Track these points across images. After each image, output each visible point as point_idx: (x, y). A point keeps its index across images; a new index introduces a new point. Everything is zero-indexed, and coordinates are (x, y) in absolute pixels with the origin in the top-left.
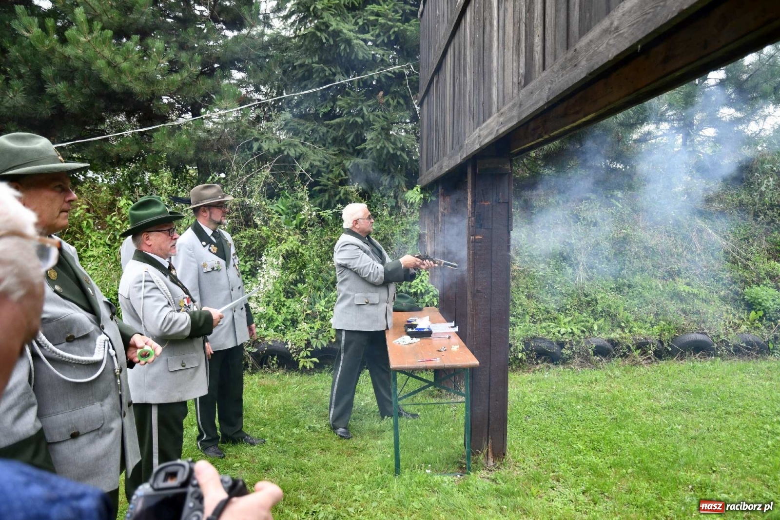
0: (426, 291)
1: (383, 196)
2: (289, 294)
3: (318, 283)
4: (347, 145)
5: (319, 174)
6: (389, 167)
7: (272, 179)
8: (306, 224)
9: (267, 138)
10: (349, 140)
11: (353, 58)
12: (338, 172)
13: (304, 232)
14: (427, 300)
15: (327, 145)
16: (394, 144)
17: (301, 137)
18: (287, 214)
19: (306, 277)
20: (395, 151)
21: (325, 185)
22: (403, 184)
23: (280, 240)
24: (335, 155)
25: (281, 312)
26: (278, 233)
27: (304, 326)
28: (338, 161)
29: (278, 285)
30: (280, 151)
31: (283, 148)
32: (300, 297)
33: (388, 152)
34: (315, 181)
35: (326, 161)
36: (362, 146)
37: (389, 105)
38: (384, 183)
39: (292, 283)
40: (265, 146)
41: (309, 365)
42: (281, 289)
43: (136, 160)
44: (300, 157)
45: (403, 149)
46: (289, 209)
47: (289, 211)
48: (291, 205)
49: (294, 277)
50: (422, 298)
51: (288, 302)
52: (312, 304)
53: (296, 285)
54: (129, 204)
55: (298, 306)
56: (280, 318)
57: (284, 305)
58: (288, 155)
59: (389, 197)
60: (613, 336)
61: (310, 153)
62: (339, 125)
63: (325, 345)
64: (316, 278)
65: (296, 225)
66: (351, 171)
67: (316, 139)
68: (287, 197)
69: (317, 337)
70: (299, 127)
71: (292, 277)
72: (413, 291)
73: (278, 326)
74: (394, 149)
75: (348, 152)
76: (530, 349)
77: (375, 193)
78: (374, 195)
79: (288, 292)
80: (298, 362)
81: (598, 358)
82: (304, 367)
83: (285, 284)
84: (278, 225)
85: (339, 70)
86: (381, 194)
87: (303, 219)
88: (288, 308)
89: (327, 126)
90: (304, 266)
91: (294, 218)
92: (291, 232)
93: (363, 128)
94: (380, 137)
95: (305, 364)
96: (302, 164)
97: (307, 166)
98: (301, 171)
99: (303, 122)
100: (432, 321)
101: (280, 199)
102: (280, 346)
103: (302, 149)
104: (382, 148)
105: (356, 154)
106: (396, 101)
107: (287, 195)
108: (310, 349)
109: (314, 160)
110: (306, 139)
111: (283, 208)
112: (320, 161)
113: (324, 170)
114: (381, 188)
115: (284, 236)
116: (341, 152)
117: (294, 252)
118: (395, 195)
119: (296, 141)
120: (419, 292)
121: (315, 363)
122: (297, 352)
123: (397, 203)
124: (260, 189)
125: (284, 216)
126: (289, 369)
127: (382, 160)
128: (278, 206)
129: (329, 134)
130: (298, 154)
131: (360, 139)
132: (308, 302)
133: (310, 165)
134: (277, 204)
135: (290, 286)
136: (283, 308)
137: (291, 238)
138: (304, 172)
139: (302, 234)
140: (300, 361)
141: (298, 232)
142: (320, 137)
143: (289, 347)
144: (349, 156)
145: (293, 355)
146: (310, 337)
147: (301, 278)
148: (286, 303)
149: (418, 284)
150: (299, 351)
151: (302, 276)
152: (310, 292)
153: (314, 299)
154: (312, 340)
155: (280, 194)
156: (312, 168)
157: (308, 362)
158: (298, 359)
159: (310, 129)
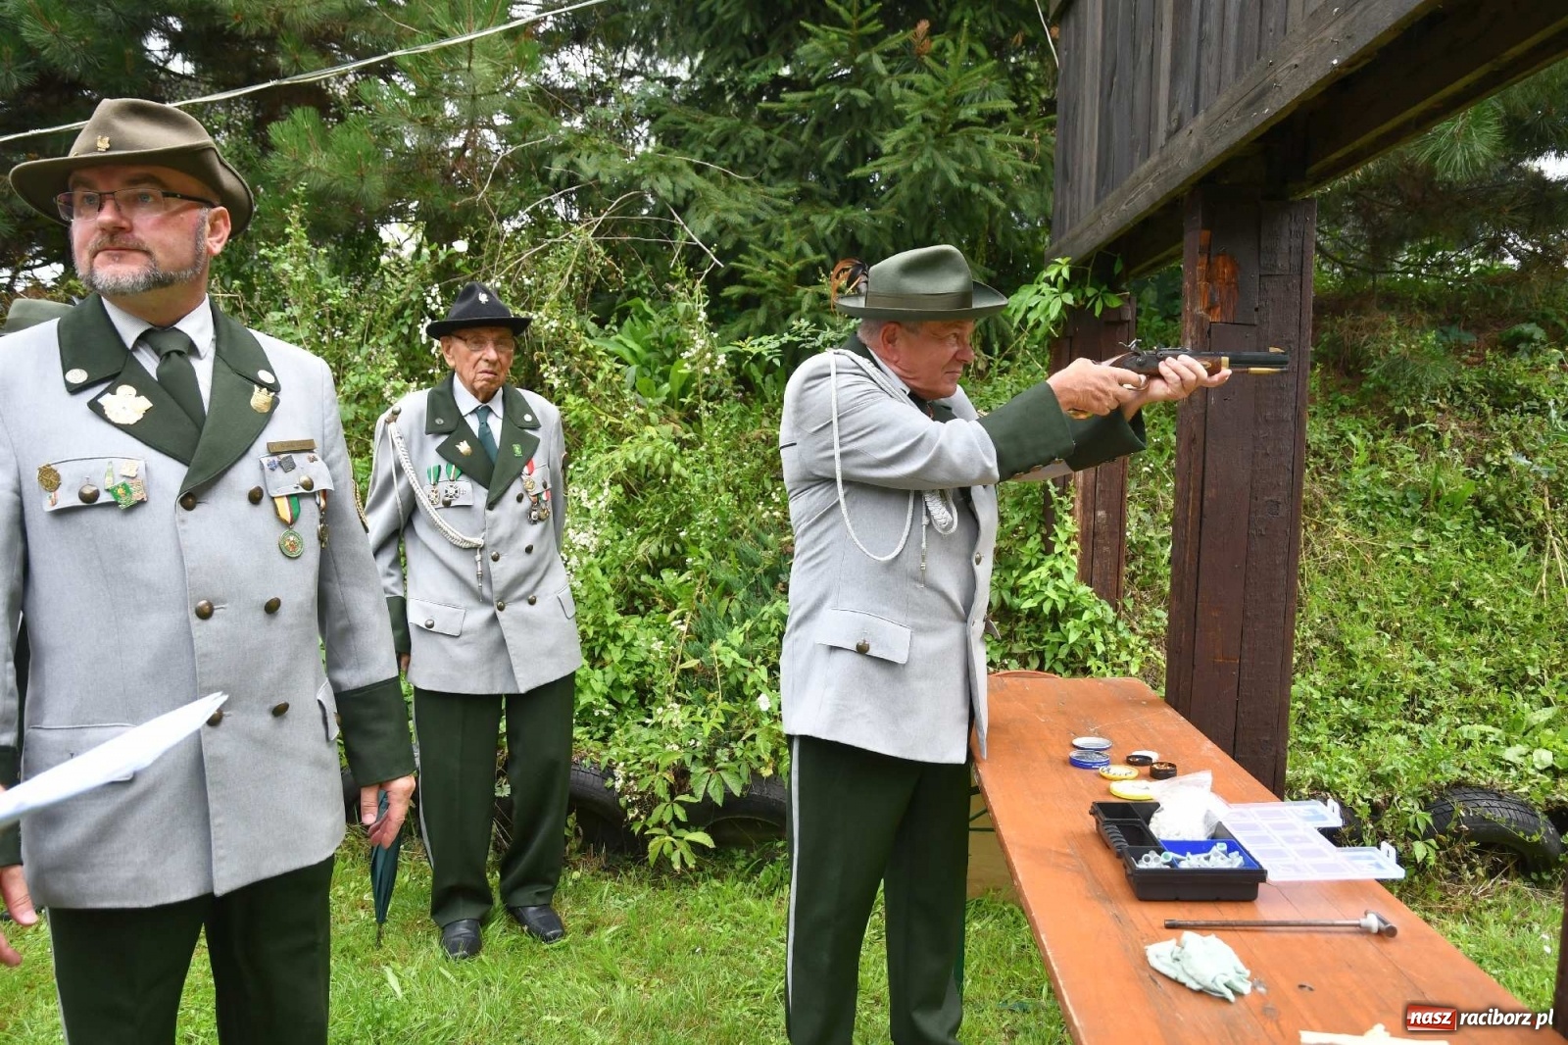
0: (1068, 605)
2: (634, 602)
3: (724, 573)
4: (823, 174)
5: (740, 247)
7: (601, 257)
8: (697, 392)
9: (597, 148)
10: (832, 156)
12: (795, 247)
13: (691, 418)
14: (1073, 637)
15: (766, 174)
17: (693, 152)
18: (646, 364)
19: (691, 548)
20: (966, 184)
21: (756, 284)
23: (616, 435)
24: (786, 198)
25: (607, 657)
26: (615, 414)
27: (672, 714)
28: (797, 216)
29: (598, 573)
30: (631, 182)
31: (638, 175)
32: (667, 612)
33: (947, 184)
34: (729, 269)
35: (762, 215)
36: (868, 169)
37: (942, 57)
41: (680, 856)
42: (607, 587)
44: (687, 203)
45: (986, 178)
46: (651, 349)
47: (651, 356)
48: (659, 340)
49: (653, 550)
50: (1056, 628)
51: (630, 626)
52: (701, 637)
53: (656, 575)
55: (657, 646)
56: (599, 681)
57: (616, 638)
58: (653, 194)
61: (714, 192)
63: (737, 792)
64: (719, 552)
65: (669, 395)
66: (834, 245)
67: (735, 157)
68: (645, 318)
69: (709, 760)
70: (688, 125)
71: (648, 549)
72: (1028, 604)
74: (961, 175)
75: (826, 198)
76: (1452, 826)
79: (633, 595)
80: (644, 840)
82: (663, 861)
83: (623, 569)
84: (617, 396)
87: (691, 378)
88: (628, 646)
90: (686, 517)
91: (665, 376)
92: (653, 416)
93: (869, 123)
94: (921, 139)
95: (667, 849)
96: (694, 222)
97: (706, 225)
98: (691, 240)
101: (627, 322)
102: (590, 780)
103: (691, 180)
104: (928, 173)
106: (965, 49)
107: (648, 309)
108: (685, 798)
109: (727, 210)
110: (706, 157)
111: (636, 348)
112: (744, 214)
113: (753, 237)
115: (627, 421)
116: (804, 196)
117: (656, 474)
119: (677, 158)
121: (695, 847)
122: (640, 803)
124: (563, 285)
125: (634, 367)
126: (620, 850)
127: (924, 211)
128: (620, 342)
129: (773, 148)
130: (681, 194)
131: (863, 150)
132: (689, 631)
133: (715, 224)
134: (619, 337)
135: (638, 577)
136: (610, 646)
137: (651, 431)
138: (698, 241)
139: (685, 420)
140: (653, 836)
141: (675, 414)
142: (747, 155)
143: (618, 785)
144: (824, 203)
145: (631, 815)
146: (688, 759)
147: (673, 551)
148: (621, 632)
149: (1044, 584)
150: (648, 802)
151: (678, 547)
152: (699, 598)
153: (710, 622)
154: (692, 769)
155: (628, 308)
156: (720, 232)
157: (677, 846)
158: (645, 828)
159: (718, 128)
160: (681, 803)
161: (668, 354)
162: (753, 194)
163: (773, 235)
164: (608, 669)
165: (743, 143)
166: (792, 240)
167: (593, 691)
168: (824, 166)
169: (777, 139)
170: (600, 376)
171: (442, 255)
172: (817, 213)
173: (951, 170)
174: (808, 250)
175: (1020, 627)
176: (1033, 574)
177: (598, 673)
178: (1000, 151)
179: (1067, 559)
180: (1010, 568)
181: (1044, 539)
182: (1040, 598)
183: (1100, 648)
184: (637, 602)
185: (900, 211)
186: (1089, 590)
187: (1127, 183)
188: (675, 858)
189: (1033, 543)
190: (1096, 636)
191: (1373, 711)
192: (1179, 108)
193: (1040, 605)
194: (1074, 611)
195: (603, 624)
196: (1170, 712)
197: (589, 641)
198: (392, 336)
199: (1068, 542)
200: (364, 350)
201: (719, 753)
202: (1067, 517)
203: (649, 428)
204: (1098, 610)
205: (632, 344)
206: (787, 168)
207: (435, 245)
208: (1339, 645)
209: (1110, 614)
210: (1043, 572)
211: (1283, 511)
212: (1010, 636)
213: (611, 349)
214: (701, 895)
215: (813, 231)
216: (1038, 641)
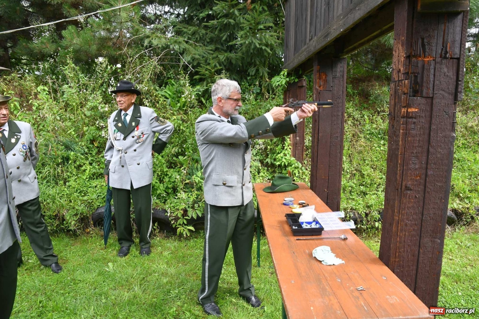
1: (250, 85)
3: (196, 157)
5: (199, 65)
6: (255, 61)
7: (159, 68)
8: (187, 106)
9: (157, 36)
10: (224, 38)
12: (213, 65)
13: (186, 113)
15: (206, 43)
17: (185, 37)
18: (173, 98)
19: (187, 150)
20: (261, 46)
21: (203, 75)
22: (266, 75)
24: (211, 50)
25: (164, 180)
27: (183, 195)
28: (214, 56)
30: (168, 47)
31: (169, 44)
32: (180, 167)
33: (256, 47)
34: (196, 71)
35: (205, 55)
36: (234, 42)
37: (255, 10)
38: (251, 74)
39: (174, 155)
40: (155, 42)
41: (185, 233)
42: (163, 161)
43: (54, 55)
44: (183, 52)
45: (267, 45)
46: (175, 94)
47: (175, 96)
48: (177, 91)
49: (176, 150)
50: (286, 170)
51: (171, 172)
52: (190, 174)
53: (177, 157)
54: (44, 90)
55: (178, 177)
56: (162, 187)
57: (167, 175)
58: (174, 50)
59: (255, 85)
61: (191, 48)
63: (200, 215)
65: (180, 107)
66: (225, 64)
67: (197, 38)
68: (173, 85)
69: (193, 207)
70: (183, 29)
73: (160, 194)
74: (260, 44)
77: (244, 82)
78: (243, 83)
79: (171, 163)
80: (176, 229)
82: (181, 235)
84: (165, 107)
86: (248, 83)
87: (186, 102)
88: (170, 177)
90: (185, 141)
91: (178, 101)
92: (175, 113)
93: (234, 29)
94: (248, 34)
95: (182, 231)
96: (185, 58)
97: (189, 58)
98: (184, 63)
100: (317, 210)
101: (168, 86)
102: (161, 214)
103: (184, 46)
104: (250, 44)
105: (229, 51)
107: (173, 82)
109: (195, 54)
110: (189, 39)
113: (202, 62)
114: (248, 78)
116: (217, 49)
118: (259, 84)
119: (181, 39)
120: (283, 164)
121: (190, 231)
122: (174, 219)
123: (261, 90)
124: (149, 77)
125: (170, 99)
126: (170, 232)
127: (250, 54)
128: (165, 92)
129: (208, 35)
130: (182, 50)
131: (232, 37)
132: (187, 173)
133: (191, 58)
134: (165, 90)
135: (172, 158)
136: (165, 177)
137: (175, 117)
138: (186, 63)
139: (184, 114)
140: (178, 228)
141: (182, 112)
142: (200, 38)
143: (169, 214)
144: (223, 51)
145: (172, 222)
146: (187, 207)
147: (182, 151)
148: (168, 173)
149: (282, 158)
150: (177, 219)
151: (183, 150)
152: (189, 164)
153: (192, 170)
154: (188, 209)
155: (168, 82)
156: (193, 60)
157: (184, 230)
158: (176, 226)
159: (192, 30)
160: (186, 219)
161: (179, 95)
162: (202, 49)
163: (208, 61)
164: (165, 183)
165: (199, 34)
166: (213, 63)
167: (161, 190)
168: (222, 41)
169: (209, 33)
170: (160, 102)
171: (114, 68)
172: (220, 54)
173: (257, 43)
174: (218, 65)
175: (276, 169)
176: (279, 155)
177: (162, 185)
178: (270, 37)
179: (289, 150)
180: (274, 153)
181: (283, 145)
182: (281, 162)
183: (297, 175)
184: (172, 165)
185: (243, 54)
186: (294, 159)
187: (300, 52)
188: (184, 233)
189: (280, 147)
190: (296, 171)
191: (368, 189)
192: (311, 33)
193: (281, 163)
194: (290, 165)
195: (163, 171)
196: (310, 191)
197: (159, 176)
198: (100, 91)
199: (288, 146)
200: (93, 95)
201: (195, 205)
202: (289, 140)
203: (174, 116)
204: (296, 164)
205: (169, 92)
206: (212, 41)
207: (112, 65)
208: (361, 172)
209: (300, 165)
210: (282, 154)
211: (339, 139)
212: (274, 172)
213: (163, 94)
214: (192, 243)
215: (219, 60)
216: (281, 173)
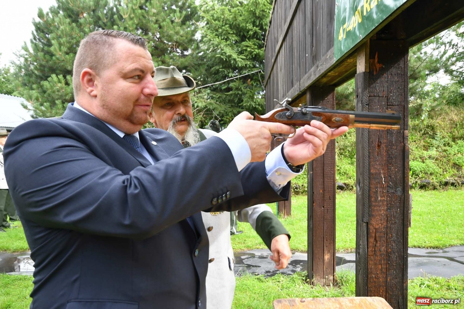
4: (235, 103)
5: (223, 116)
7: (203, 119)
10: (236, 101)
11: (237, 66)
15: (226, 103)
16: (255, 102)
17: (215, 100)
21: (225, 121)
24: (229, 108)
28: (231, 110)
30: (206, 107)
31: (207, 105)
33: (253, 106)
34: (221, 119)
35: (226, 110)
37: (252, 85)
40: (200, 105)
44: (214, 109)
58: (210, 108)
60: (346, 182)
61: (218, 107)
62: (231, 95)
67: (221, 100)
70: (213, 95)
74: (255, 105)
81: (339, 191)
85: (231, 70)
89: (226, 95)
93: (242, 96)
94: (249, 100)
96: (216, 112)
97: (218, 113)
99: (215, 93)
103: (215, 106)
104: (250, 105)
105: (239, 107)
106: (256, 83)
109: (221, 110)
110: (217, 101)
112: (223, 110)
113: (225, 114)
119: (213, 102)
129: (227, 98)
131: (241, 101)
138: (216, 115)
142: (223, 99)
156: (220, 113)
159: (218, 96)
162: (224, 107)
172: (234, 109)
173: (253, 104)
206: (229, 101)
